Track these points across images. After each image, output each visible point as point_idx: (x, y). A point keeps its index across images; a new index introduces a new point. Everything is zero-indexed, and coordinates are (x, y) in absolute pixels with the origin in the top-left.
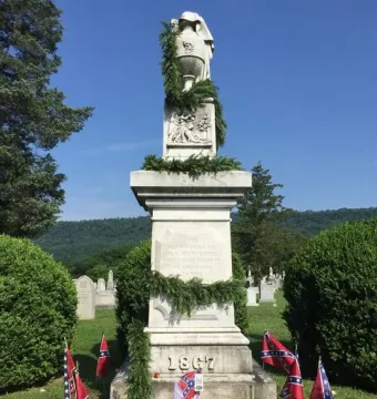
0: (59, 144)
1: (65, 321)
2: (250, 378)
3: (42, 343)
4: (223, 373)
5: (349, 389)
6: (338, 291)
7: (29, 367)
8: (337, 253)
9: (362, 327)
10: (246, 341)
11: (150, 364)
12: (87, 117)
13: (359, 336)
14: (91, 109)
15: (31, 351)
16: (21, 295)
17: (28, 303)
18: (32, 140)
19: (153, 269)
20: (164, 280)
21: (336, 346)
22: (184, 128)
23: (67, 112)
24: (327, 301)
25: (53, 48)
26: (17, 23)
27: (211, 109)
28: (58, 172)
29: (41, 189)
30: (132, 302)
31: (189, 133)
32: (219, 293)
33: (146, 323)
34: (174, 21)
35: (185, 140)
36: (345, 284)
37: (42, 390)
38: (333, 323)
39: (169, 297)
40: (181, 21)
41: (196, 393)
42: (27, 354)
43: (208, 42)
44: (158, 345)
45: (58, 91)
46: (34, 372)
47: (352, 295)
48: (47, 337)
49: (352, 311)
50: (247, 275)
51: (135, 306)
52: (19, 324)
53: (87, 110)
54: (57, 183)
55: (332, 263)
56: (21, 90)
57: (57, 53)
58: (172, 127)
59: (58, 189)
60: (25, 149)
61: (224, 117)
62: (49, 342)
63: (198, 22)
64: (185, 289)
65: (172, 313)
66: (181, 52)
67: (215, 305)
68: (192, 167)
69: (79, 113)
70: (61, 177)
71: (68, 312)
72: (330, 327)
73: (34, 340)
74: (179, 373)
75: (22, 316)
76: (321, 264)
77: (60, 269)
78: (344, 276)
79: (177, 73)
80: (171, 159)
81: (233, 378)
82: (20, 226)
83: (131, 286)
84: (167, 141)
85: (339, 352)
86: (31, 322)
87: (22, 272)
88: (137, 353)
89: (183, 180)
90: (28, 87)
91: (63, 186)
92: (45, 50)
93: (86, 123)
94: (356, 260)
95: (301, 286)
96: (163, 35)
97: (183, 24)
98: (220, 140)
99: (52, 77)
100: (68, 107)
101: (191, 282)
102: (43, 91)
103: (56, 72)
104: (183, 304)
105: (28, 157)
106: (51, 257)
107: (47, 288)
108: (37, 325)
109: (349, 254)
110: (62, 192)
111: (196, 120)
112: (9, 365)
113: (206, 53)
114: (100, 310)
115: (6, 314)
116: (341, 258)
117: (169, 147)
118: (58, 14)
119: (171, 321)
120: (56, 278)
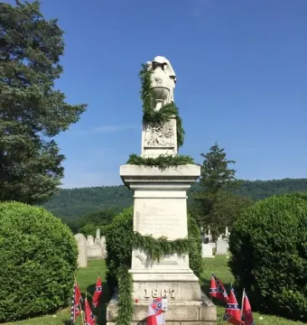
0: (61, 133)
1: (70, 267)
2: (199, 303)
3: (54, 282)
4: (181, 300)
5: (274, 317)
6: (267, 246)
7: (44, 299)
8: (267, 218)
9: (283, 272)
10: (196, 278)
11: (133, 294)
12: (82, 111)
13: (281, 278)
14: (85, 106)
15: (47, 288)
16: (40, 247)
17: (44, 254)
18: (40, 129)
19: (134, 230)
20: (142, 237)
21: (265, 285)
22: (156, 135)
23: (67, 108)
24: (259, 253)
25: (56, 60)
26: (30, 40)
27: (174, 122)
28: (59, 154)
29: (47, 167)
30: (118, 253)
31: (159, 139)
32: (179, 246)
33: (130, 266)
34: (150, 63)
35: (156, 143)
36: (271, 241)
37: (54, 316)
38: (263, 269)
39: (145, 249)
40: (154, 63)
41: (162, 311)
42: (44, 290)
43: (172, 77)
44: (137, 281)
45: (61, 92)
46: (48, 304)
47: (276, 249)
48: (58, 278)
49: (276, 260)
50: (207, 233)
51: (120, 256)
52: (39, 268)
53: (82, 106)
54: (58, 162)
55: (262, 226)
56: (34, 93)
57: (60, 63)
58: (148, 135)
59: (59, 167)
60: (35, 136)
61: (183, 126)
62: (59, 281)
63: (165, 64)
64: (156, 244)
65: (147, 260)
66: (154, 84)
67: (176, 255)
68: (161, 162)
69: (76, 109)
70: (62, 157)
71: (72, 261)
72: (261, 272)
73: (48, 280)
74: (151, 300)
75: (41, 263)
76: (255, 226)
77: (66, 229)
78: (270, 235)
79: (152, 99)
80: (146, 157)
81: (188, 303)
82: (30, 195)
83: (117, 242)
84: (144, 144)
85: (267, 290)
86: (47, 268)
87: (40, 231)
88: (124, 286)
89: (155, 171)
90: (38, 90)
91: (63, 164)
92: (51, 62)
93: (81, 116)
94: (279, 223)
95: (240, 242)
96: (142, 73)
97: (155, 65)
98: (180, 142)
99: (56, 81)
100: (68, 104)
101: (160, 239)
102: (49, 92)
103: (58, 77)
104: (155, 254)
105: (37, 142)
106: (59, 220)
107: (58, 243)
108: (51, 269)
109: (274, 219)
110: (62, 169)
111: (164, 130)
112: (31, 298)
113: (171, 84)
114: (91, 260)
115: (30, 261)
116: (269, 222)
117: (145, 148)
118: (60, 34)
119: (147, 266)
120: (64, 236)
